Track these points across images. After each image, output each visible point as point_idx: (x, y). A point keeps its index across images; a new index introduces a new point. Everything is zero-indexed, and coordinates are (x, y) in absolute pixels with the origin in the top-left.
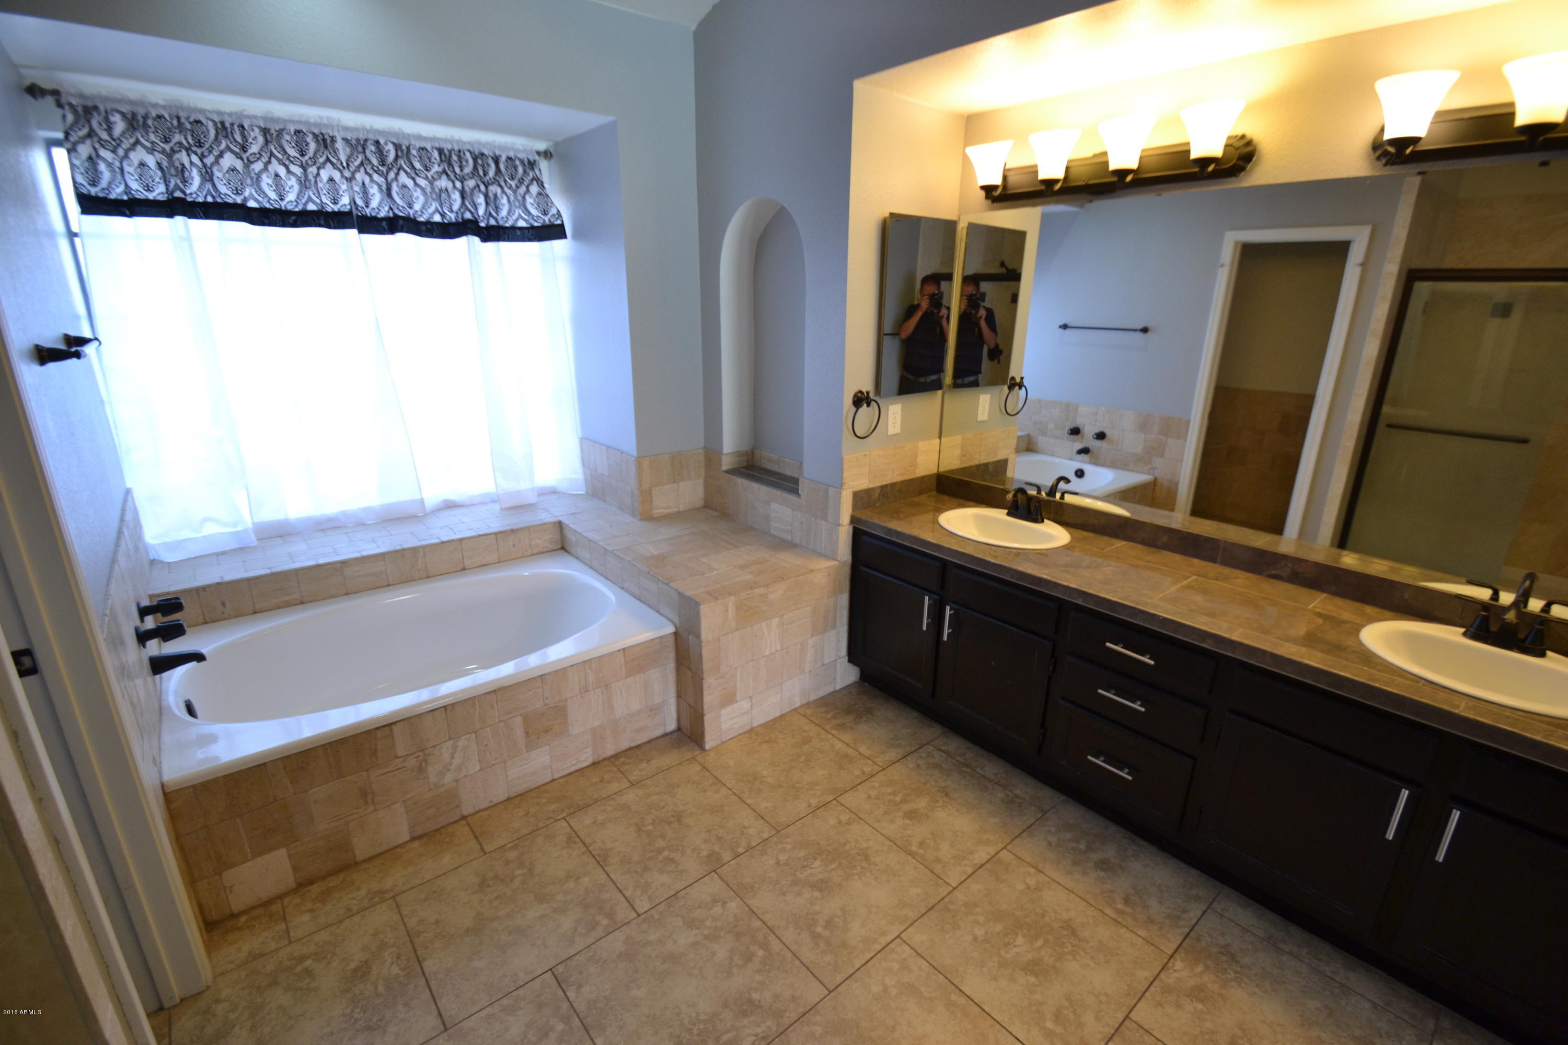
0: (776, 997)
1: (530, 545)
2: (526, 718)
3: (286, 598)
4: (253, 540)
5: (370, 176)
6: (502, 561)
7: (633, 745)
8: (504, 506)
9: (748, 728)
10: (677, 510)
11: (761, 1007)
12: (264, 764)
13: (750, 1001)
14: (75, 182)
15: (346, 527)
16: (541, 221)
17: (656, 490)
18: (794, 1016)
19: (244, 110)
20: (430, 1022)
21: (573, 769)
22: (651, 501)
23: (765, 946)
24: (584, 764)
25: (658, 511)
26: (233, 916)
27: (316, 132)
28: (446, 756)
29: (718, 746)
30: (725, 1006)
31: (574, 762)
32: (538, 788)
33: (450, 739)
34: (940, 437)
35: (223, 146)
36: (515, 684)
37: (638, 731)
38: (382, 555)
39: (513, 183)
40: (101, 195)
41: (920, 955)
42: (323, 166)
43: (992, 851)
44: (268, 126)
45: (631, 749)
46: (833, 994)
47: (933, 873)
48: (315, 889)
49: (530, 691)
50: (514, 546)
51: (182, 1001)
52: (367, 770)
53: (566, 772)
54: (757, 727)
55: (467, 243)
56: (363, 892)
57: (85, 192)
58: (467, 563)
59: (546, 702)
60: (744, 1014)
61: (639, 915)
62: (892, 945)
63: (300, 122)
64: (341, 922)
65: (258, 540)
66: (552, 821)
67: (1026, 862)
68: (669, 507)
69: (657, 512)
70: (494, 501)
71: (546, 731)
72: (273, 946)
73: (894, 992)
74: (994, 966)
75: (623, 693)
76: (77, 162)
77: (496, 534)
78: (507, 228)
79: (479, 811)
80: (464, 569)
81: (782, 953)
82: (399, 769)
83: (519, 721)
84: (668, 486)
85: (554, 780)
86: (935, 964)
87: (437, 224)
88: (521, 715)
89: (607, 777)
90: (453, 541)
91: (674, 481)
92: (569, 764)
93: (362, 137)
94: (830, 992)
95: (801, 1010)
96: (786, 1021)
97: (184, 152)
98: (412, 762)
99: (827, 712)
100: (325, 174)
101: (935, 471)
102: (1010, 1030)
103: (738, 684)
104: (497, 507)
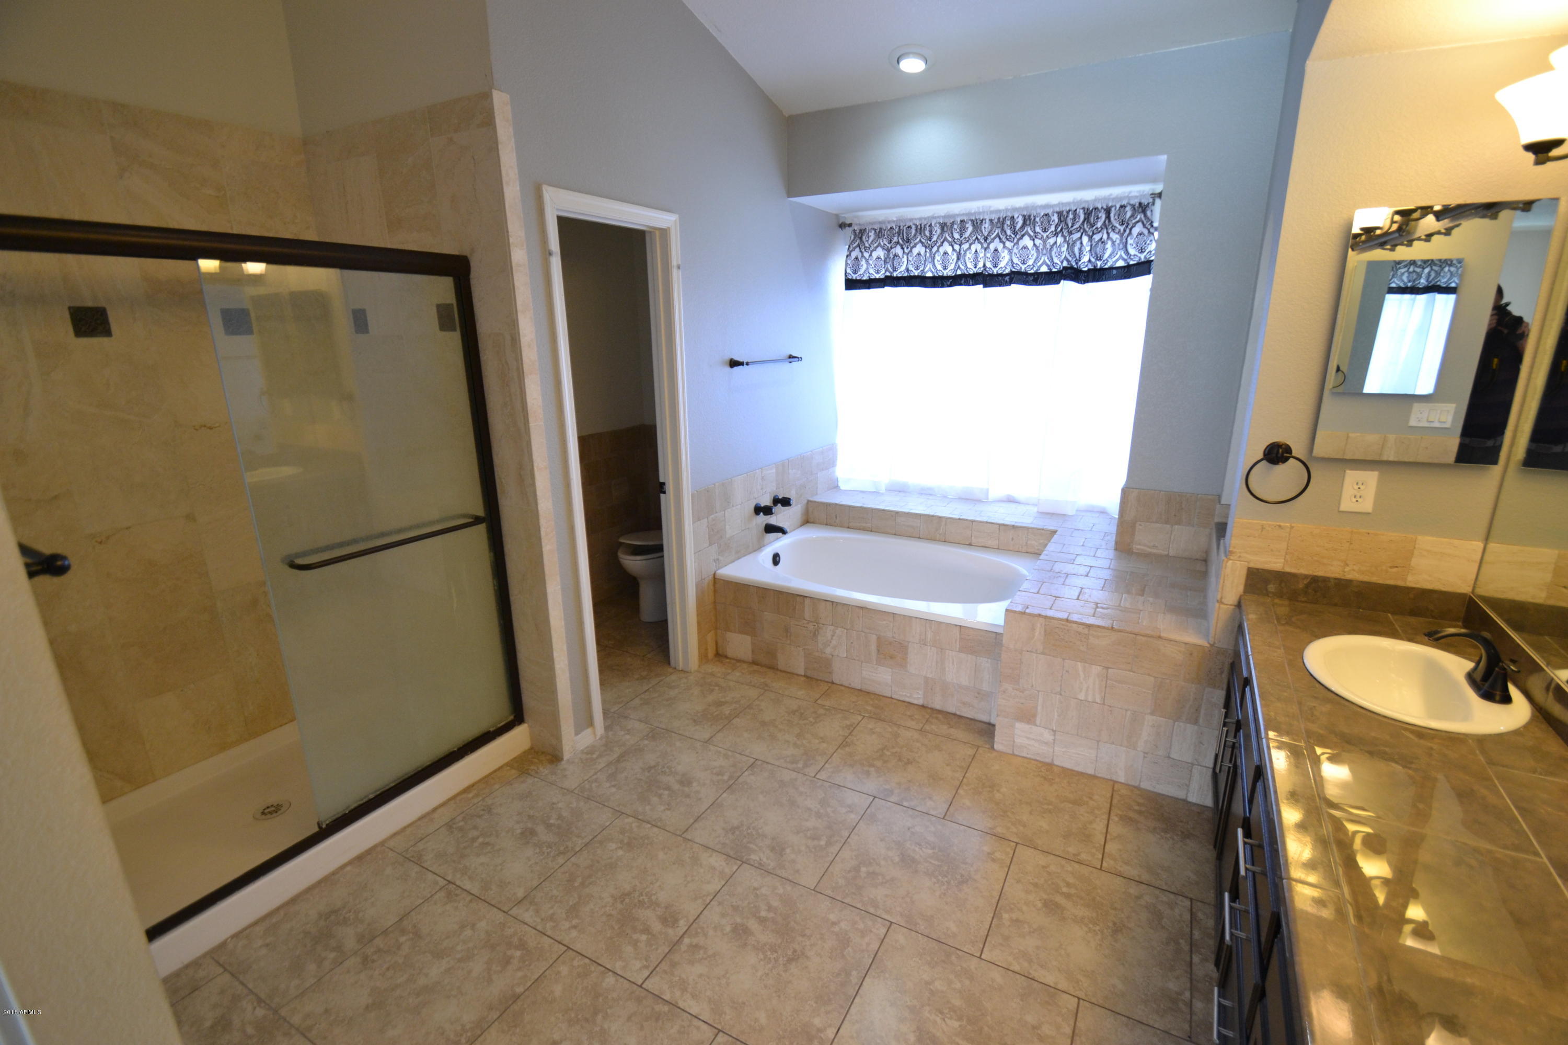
0: (793, 861)
1: (1026, 543)
2: (879, 638)
3: (864, 525)
4: (883, 490)
5: (1004, 243)
6: (999, 549)
7: (958, 713)
8: (1040, 511)
9: (1048, 760)
10: (1166, 553)
11: (782, 856)
12: (750, 585)
13: (783, 849)
14: (846, 273)
15: (935, 495)
16: (1137, 259)
17: (1140, 525)
18: (784, 874)
19: (935, 214)
20: (707, 736)
21: (907, 700)
22: (1133, 534)
23: (829, 844)
24: (916, 702)
25: (1139, 547)
26: (726, 657)
27: (973, 218)
28: (829, 635)
29: (1004, 753)
30: (773, 839)
31: (908, 695)
32: (878, 695)
33: (832, 625)
34: (1487, 539)
35: (918, 240)
36: (874, 610)
37: (964, 704)
38: (920, 515)
39: (1122, 228)
40: (858, 278)
41: (882, 942)
42: (973, 243)
43: (1063, 985)
44: (946, 222)
45: (955, 715)
46: (813, 892)
47: (987, 937)
48: (755, 667)
49: (885, 620)
50: (1013, 539)
51: (682, 670)
52: (790, 617)
53: (902, 699)
54: (1058, 766)
55: (1067, 286)
56: (762, 680)
57: (850, 278)
58: (974, 541)
59: (894, 635)
60: (773, 849)
61: (814, 777)
62: (879, 920)
63: (963, 215)
64: (742, 684)
65: (886, 490)
66: (858, 713)
67: (1075, 1023)
68: (1154, 546)
69: (1136, 547)
70: (1034, 505)
71: (891, 657)
72: (719, 675)
73: (837, 929)
74: (907, 1002)
75: (955, 664)
76: (849, 262)
77: (1000, 525)
78: (1106, 269)
79: (842, 685)
80: (970, 545)
81: (830, 855)
82: (804, 627)
83: (874, 637)
84: (1158, 525)
85: (891, 698)
86: (880, 954)
87: (1045, 273)
88: (876, 635)
89: (916, 717)
90: (967, 520)
91: (1167, 522)
92: (904, 694)
93: (1002, 215)
94: (814, 890)
95: (790, 878)
96: (779, 872)
97: (898, 247)
98: (811, 627)
99: (1139, 804)
100: (973, 247)
101: (1464, 588)
102: (845, 1022)
103: (1039, 708)
104: (1035, 509)
